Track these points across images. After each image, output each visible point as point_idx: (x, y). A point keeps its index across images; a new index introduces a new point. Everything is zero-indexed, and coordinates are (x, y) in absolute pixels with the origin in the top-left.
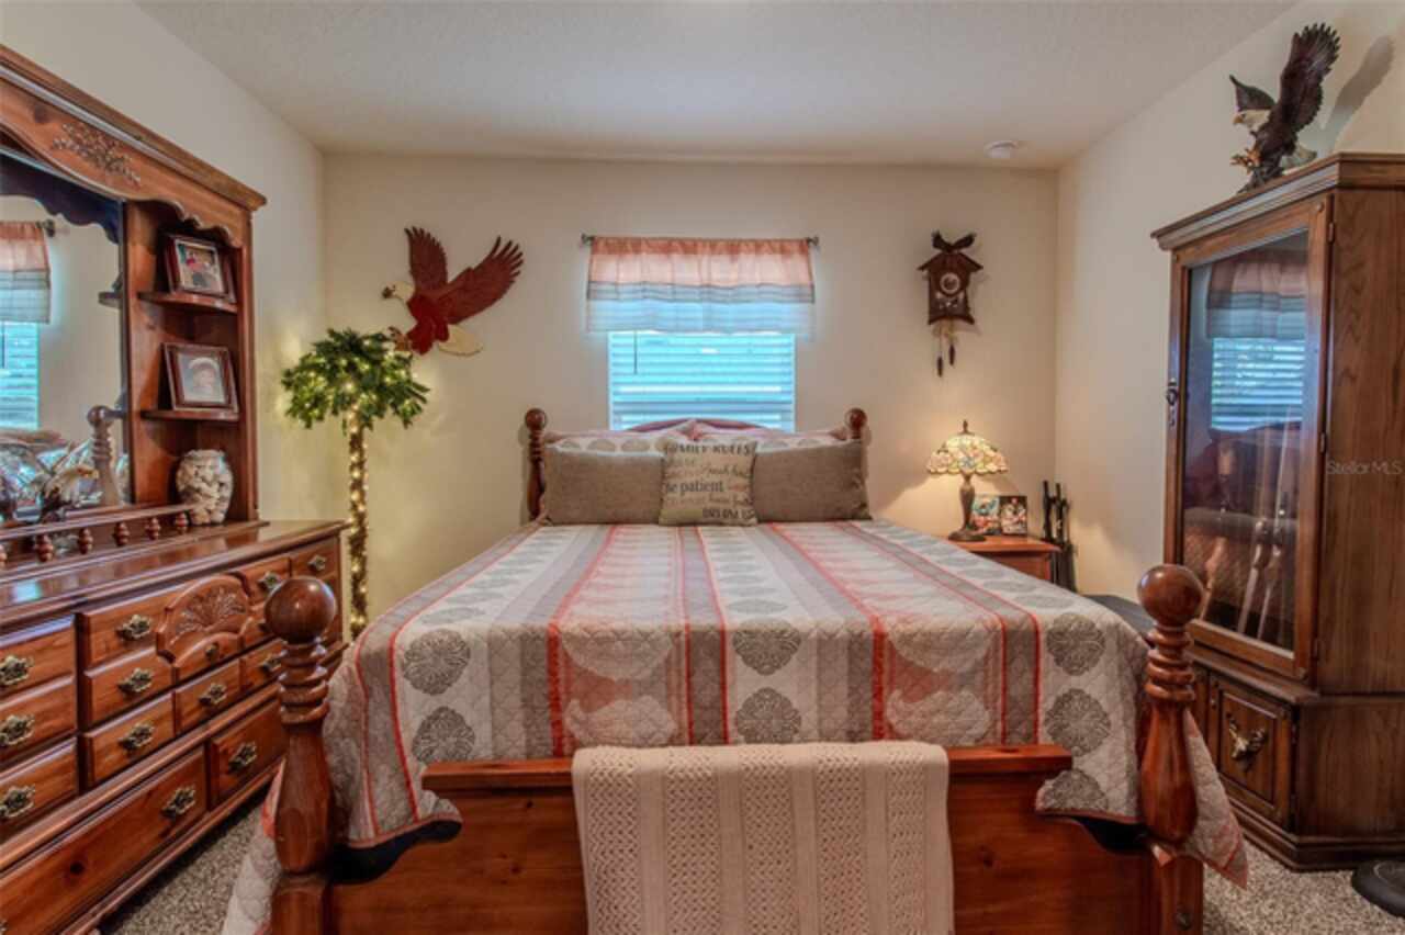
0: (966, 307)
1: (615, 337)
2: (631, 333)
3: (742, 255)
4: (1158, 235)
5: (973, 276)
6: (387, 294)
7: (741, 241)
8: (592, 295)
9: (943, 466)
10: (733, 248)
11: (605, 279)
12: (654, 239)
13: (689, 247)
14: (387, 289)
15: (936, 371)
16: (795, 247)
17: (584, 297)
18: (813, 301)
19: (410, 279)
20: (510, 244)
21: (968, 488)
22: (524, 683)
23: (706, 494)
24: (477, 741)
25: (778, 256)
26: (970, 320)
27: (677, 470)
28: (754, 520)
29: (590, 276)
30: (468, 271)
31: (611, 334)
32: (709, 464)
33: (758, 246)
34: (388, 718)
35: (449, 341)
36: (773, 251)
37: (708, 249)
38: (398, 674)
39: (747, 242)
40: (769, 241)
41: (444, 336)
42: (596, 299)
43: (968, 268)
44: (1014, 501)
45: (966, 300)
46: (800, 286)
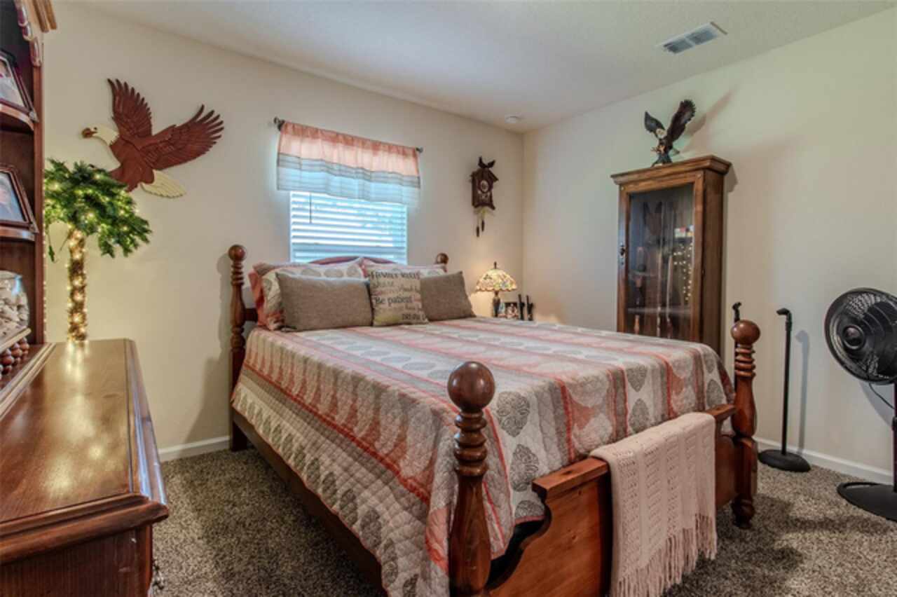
0: (491, 200)
1: (294, 196)
2: (307, 194)
3: (380, 153)
4: (613, 176)
5: (495, 184)
6: (87, 134)
7: (380, 143)
8: (281, 163)
9: (491, 286)
10: (376, 146)
11: (291, 153)
12: (325, 130)
13: (349, 141)
14: (88, 129)
15: (475, 234)
16: (410, 152)
17: (275, 164)
18: (419, 187)
19: (113, 124)
20: (212, 113)
21: (496, 298)
22: (556, 418)
23: (403, 304)
24: (540, 462)
25: (401, 156)
26: (493, 208)
27: (383, 289)
28: (426, 320)
29: (279, 149)
30: (172, 128)
31: (292, 193)
32: (402, 285)
33: (390, 148)
34: (497, 460)
35: (154, 184)
36: (398, 152)
37: (360, 144)
38: (498, 427)
39: (385, 144)
40: (397, 146)
41: (150, 180)
42: (283, 166)
43: (492, 179)
44: (512, 305)
45: (491, 197)
46: (412, 176)
